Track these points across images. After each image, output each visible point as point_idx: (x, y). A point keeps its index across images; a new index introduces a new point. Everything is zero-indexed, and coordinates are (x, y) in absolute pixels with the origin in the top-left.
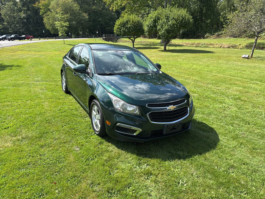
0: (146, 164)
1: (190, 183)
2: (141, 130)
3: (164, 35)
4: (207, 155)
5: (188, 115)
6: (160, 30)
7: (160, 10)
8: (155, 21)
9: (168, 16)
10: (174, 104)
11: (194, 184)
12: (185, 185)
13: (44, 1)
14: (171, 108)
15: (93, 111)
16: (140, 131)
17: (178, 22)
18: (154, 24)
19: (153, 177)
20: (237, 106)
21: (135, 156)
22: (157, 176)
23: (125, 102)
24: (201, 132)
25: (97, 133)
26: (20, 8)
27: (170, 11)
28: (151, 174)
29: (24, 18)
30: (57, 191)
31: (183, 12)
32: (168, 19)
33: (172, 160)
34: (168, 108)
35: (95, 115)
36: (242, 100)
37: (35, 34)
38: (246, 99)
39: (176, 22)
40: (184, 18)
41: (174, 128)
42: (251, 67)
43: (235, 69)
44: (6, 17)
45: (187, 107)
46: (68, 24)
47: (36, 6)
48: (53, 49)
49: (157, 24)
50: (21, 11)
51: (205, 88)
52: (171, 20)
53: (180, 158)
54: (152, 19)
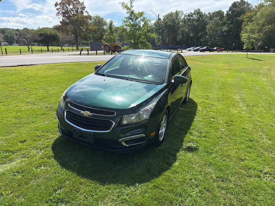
5: (109, 131)
13: (251, 13)
26: (224, 22)
29: (225, 31)
44: (210, 31)
47: (240, 18)
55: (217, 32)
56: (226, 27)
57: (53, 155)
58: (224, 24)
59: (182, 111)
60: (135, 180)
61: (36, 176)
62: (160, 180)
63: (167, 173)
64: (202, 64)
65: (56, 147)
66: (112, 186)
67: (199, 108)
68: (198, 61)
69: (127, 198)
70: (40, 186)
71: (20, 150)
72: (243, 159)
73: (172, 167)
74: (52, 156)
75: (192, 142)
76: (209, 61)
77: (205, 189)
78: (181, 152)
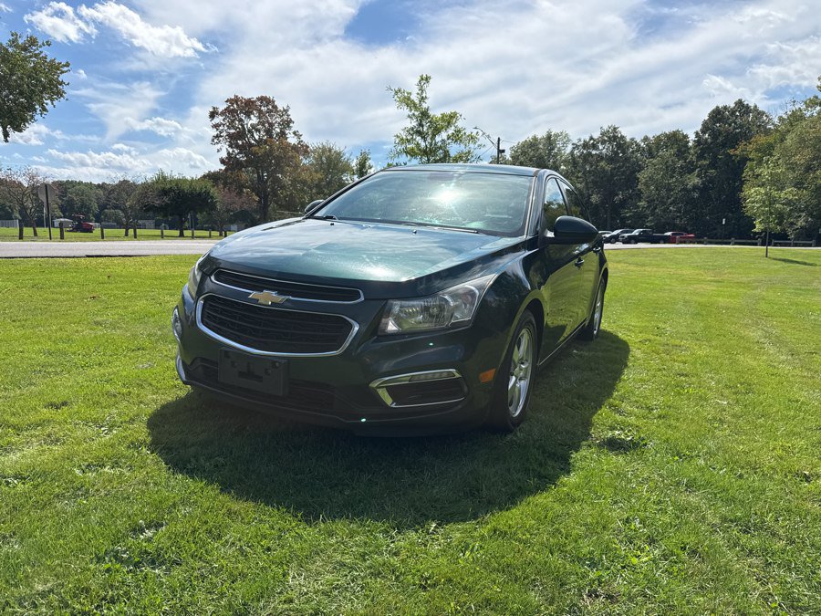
26: (691, 163)
29: (695, 188)
50: (691, 172)
55: (669, 190)
56: (698, 176)
57: (149, 439)
58: (689, 169)
59: (581, 356)
60: (423, 515)
61: (80, 490)
62: (514, 516)
63: (542, 499)
64: (632, 268)
65: (161, 421)
66: (341, 527)
67: (636, 352)
68: (619, 262)
69: (395, 561)
70: (84, 516)
71: (41, 424)
72: (807, 473)
73: (556, 485)
74: (142, 443)
75: (622, 429)
76: (653, 262)
77: (683, 549)
78: (583, 452)
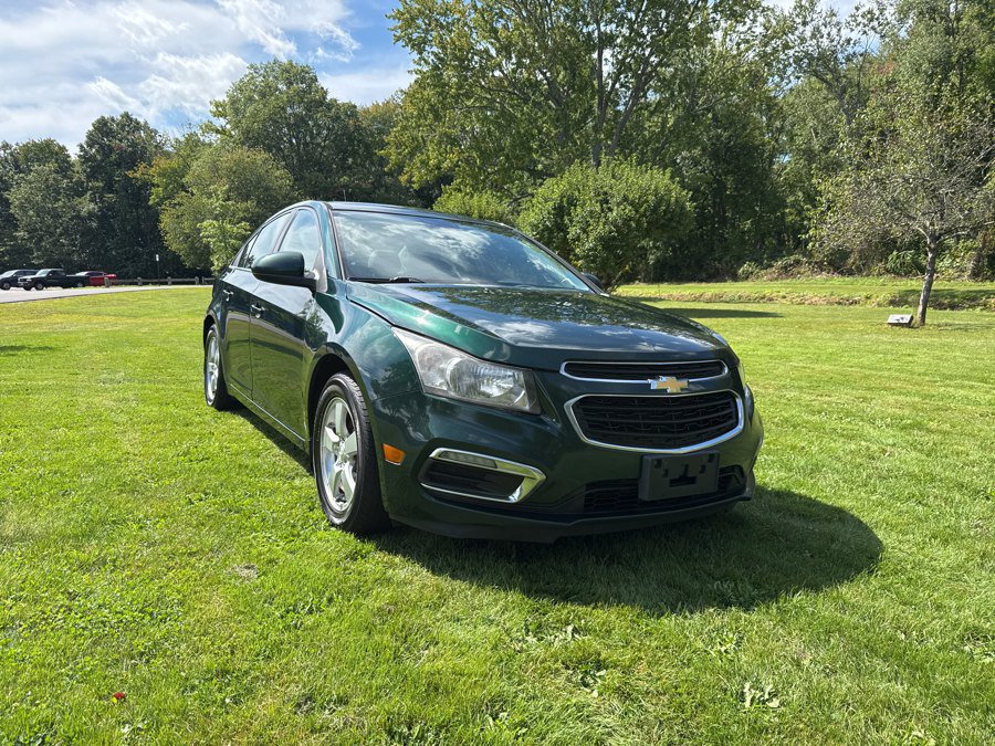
0: (570, 628)
1: (795, 696)
2: (539, 476)
3: (596, 256)
4: (846, 591)
5: (740, 427)
6: (578, 239)
7: (574, 174)
8: (560, 211)
9: (605, 193)
10: (679, 372)
11: (819, 700)
12: (775, 703)
13: (168, 161)
14: (670, 385)
15: (328, 431)
16: (535, 483)
17: (642, 210)
18: (556, 222)
19: (611, 677)
20: (919, 447)
21: (514, 597)
22: (627, 670)
23: (466, 356)
24: (797, 523)
25: (337, 521)
26: (80, 183)
27: (614, 177)
28: (600, 665)
29: (91, 215)
30: (126, 730)
31: (657, 181)
32: (607, 202)
33: (691, 613)
34: (655, 384)
35: (334, 443)
36: (929, 431)
37: (125, 270)
38: (946, 427)
39: (637, 211)
40: (662, 198)
41: (685, 479)
42: (930, 346)
43: (874, 353)
44: (26, 212)
45: (734, 397)
46: (246, 230)
47: (138, 175)
48: (186, 310)
49: (567, 221)
50: (80, 195)
51: (775, 399)
52: (618, 205)
53: (725, 604)
54: (551, 204)
55: (56, 216)
56: (91, 201)
58: (78, 191)
